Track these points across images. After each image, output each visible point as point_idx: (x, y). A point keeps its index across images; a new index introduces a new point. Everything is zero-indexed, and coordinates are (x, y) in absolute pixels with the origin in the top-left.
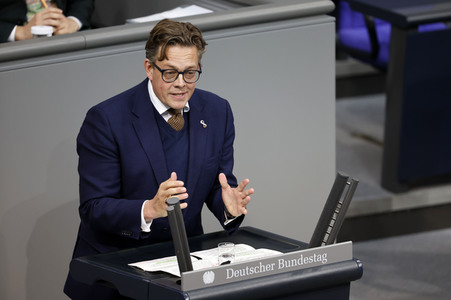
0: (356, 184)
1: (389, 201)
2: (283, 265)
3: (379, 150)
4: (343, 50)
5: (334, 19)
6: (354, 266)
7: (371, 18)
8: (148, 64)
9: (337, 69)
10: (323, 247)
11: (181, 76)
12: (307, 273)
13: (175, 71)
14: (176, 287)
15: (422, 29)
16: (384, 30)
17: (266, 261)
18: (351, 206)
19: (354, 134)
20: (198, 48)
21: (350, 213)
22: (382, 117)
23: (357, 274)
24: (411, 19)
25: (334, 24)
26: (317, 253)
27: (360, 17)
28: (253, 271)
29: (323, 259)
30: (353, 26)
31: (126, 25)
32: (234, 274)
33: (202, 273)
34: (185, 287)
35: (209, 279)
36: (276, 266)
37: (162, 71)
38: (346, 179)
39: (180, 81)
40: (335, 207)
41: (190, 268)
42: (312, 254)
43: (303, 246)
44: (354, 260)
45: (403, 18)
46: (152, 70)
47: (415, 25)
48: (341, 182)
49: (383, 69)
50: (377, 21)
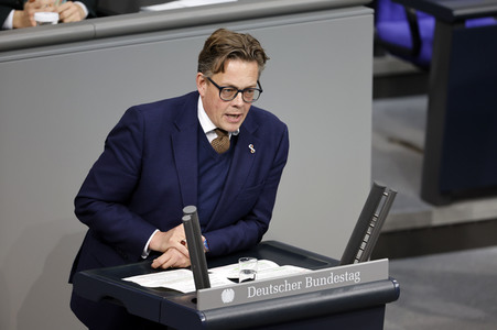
0: (394, 194)
1: (429, 214)
2: (311, 284)
3: (419, 158)
4: (381, 46)
5: (372, 10)
6: (390, 286)
7: (413, 11)
8: (201, 78)
9: (375, 66)
10: (356, 264)
11: (240, 94)
12: (337, 292)
13: (234, 89)
14: (191, 306)
15: (469, 24)
16: (427, 25)
17: (292, 279)
18: (388, 219)
19: (392, 140)
20: (260, 64)
21: (386, 228)
22: (423, 121)
23: (393, 296)
24: (457, 13)
25: (372, 16)
26: (349, 271)
27: (400, 8)
28: (278, 289)
29: (355, 278)
30: (392, 20)
31: (141, 13)
32: (256, 292)
33: (221, 290)
34: (201, 306)
35: (228, 297)
36: (303, 285)
37: (221, 89)
38: (383, 189)
39: (239, 100)
40: (370, 220)
41: (207, 285)
42: (343, 272)
43: (334, 263)
44: (390, 279)
45: (449, 11)
46: (205, 86)
47: (463, 19)
48: (377, 192)
49: (425, 67)
50: (420, 14)
